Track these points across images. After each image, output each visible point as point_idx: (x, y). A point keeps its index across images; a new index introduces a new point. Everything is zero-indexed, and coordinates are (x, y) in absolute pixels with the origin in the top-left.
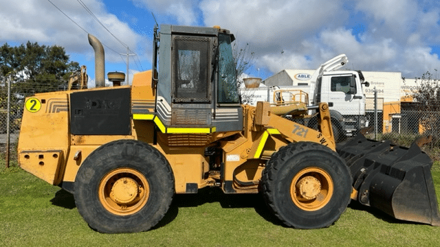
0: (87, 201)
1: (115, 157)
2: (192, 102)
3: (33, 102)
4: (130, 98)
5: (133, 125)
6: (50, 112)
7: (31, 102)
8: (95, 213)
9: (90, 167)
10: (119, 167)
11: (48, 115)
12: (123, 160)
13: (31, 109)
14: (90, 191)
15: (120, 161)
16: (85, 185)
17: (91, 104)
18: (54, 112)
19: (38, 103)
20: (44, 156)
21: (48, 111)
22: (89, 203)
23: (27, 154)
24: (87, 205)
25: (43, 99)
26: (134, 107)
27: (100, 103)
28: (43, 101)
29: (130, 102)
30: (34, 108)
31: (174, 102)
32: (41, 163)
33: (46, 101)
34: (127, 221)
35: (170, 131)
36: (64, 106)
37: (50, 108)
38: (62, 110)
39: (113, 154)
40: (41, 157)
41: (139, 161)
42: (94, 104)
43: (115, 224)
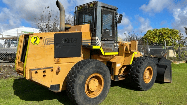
0: (81, 93)
1: (93, 68)
2: (107, 40)
3: (36, 39)
4: (81, 38)
5: (82, 52)
6: (45, 45)
7: (34, 38)
8: (84, 98)
9: (82, 74)
10: (94, 73)
11: (44, 47)
12: (96, 69)
13: (34, 43)
14: (82, 87)
15: (95, 70)
16: (80, 84)
17: (64, 40)
18: (47, 45)
19: (38, 39)
20: (46, 71)
21: (44, 44)
22: (81, 94)
23: (36, 71)
24: (80, 95)
25: (41, 37)
26: (83, 42)
27: (68, 39)
28: (41, 38)
29: (81, 40)
30: (36, 42)
31: (102, 40)
32: (44, 76)
33: (43, 38)
34: (96, 100)
35: (106, 54)
36: (52, 41)
37: (45, 42)
38: (51, 44)
39: (92, 67)
40: (44, 72)
41: (101, 69)
42: (66, 40)
43: (92, 102)
